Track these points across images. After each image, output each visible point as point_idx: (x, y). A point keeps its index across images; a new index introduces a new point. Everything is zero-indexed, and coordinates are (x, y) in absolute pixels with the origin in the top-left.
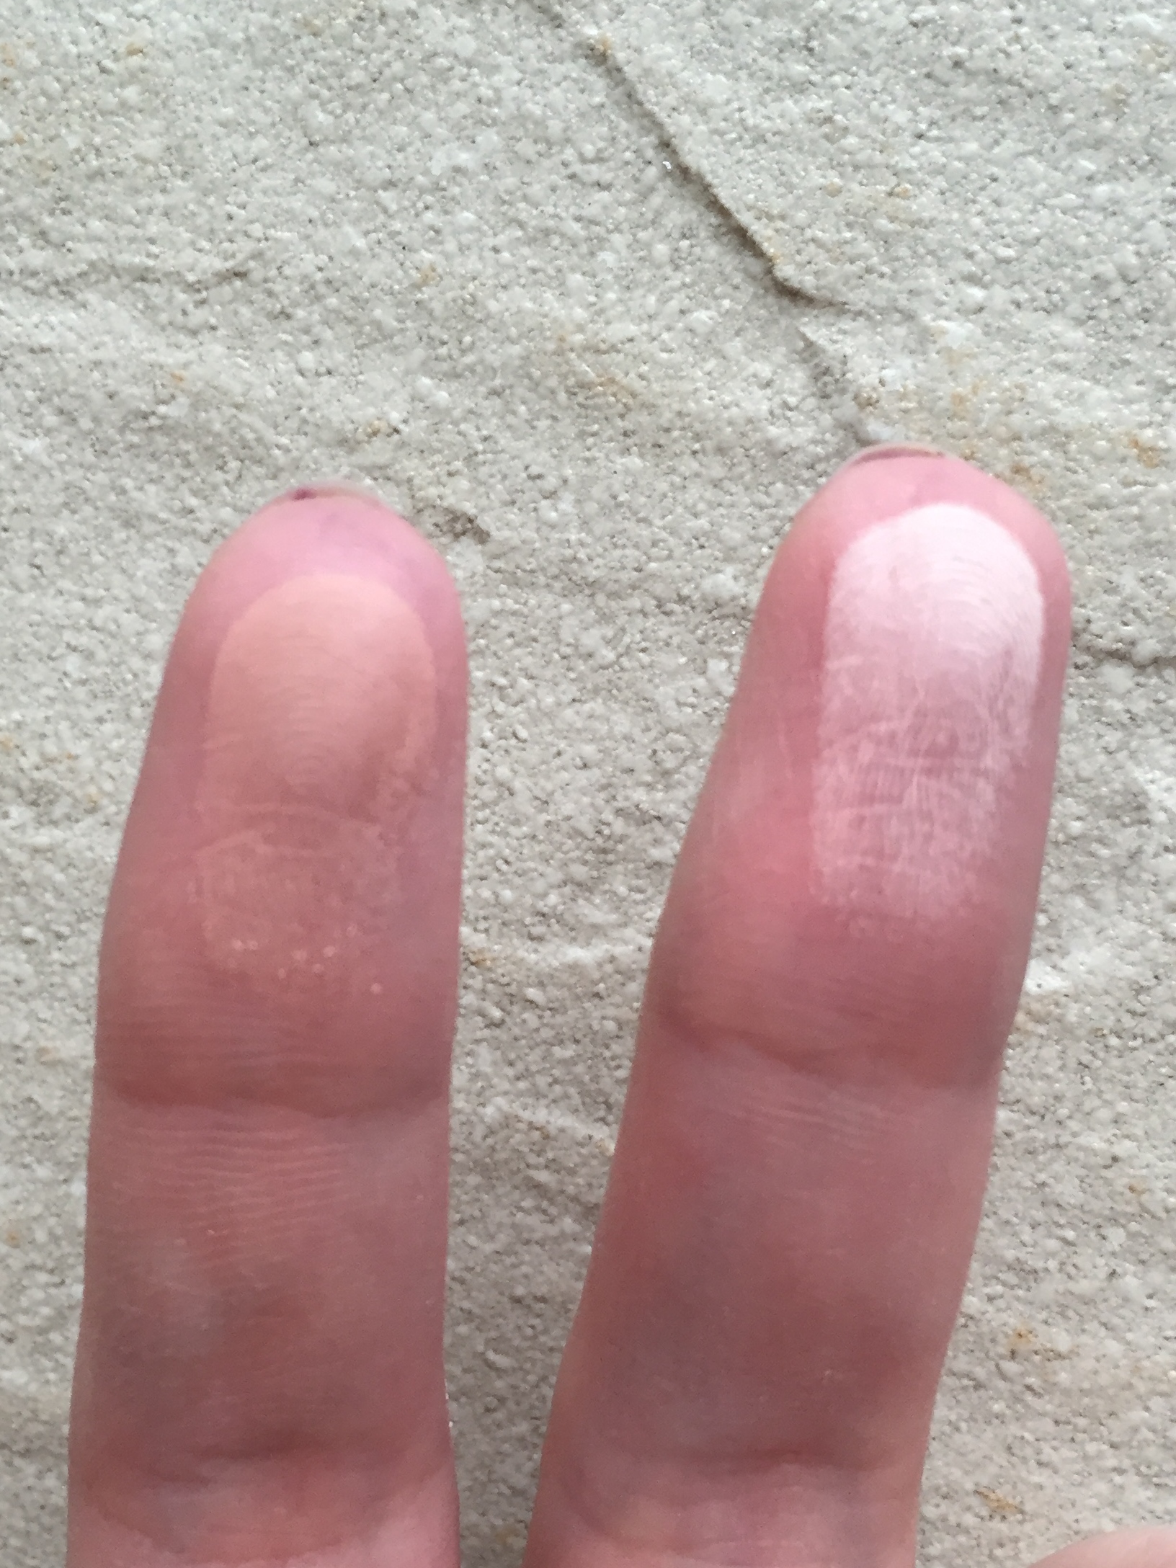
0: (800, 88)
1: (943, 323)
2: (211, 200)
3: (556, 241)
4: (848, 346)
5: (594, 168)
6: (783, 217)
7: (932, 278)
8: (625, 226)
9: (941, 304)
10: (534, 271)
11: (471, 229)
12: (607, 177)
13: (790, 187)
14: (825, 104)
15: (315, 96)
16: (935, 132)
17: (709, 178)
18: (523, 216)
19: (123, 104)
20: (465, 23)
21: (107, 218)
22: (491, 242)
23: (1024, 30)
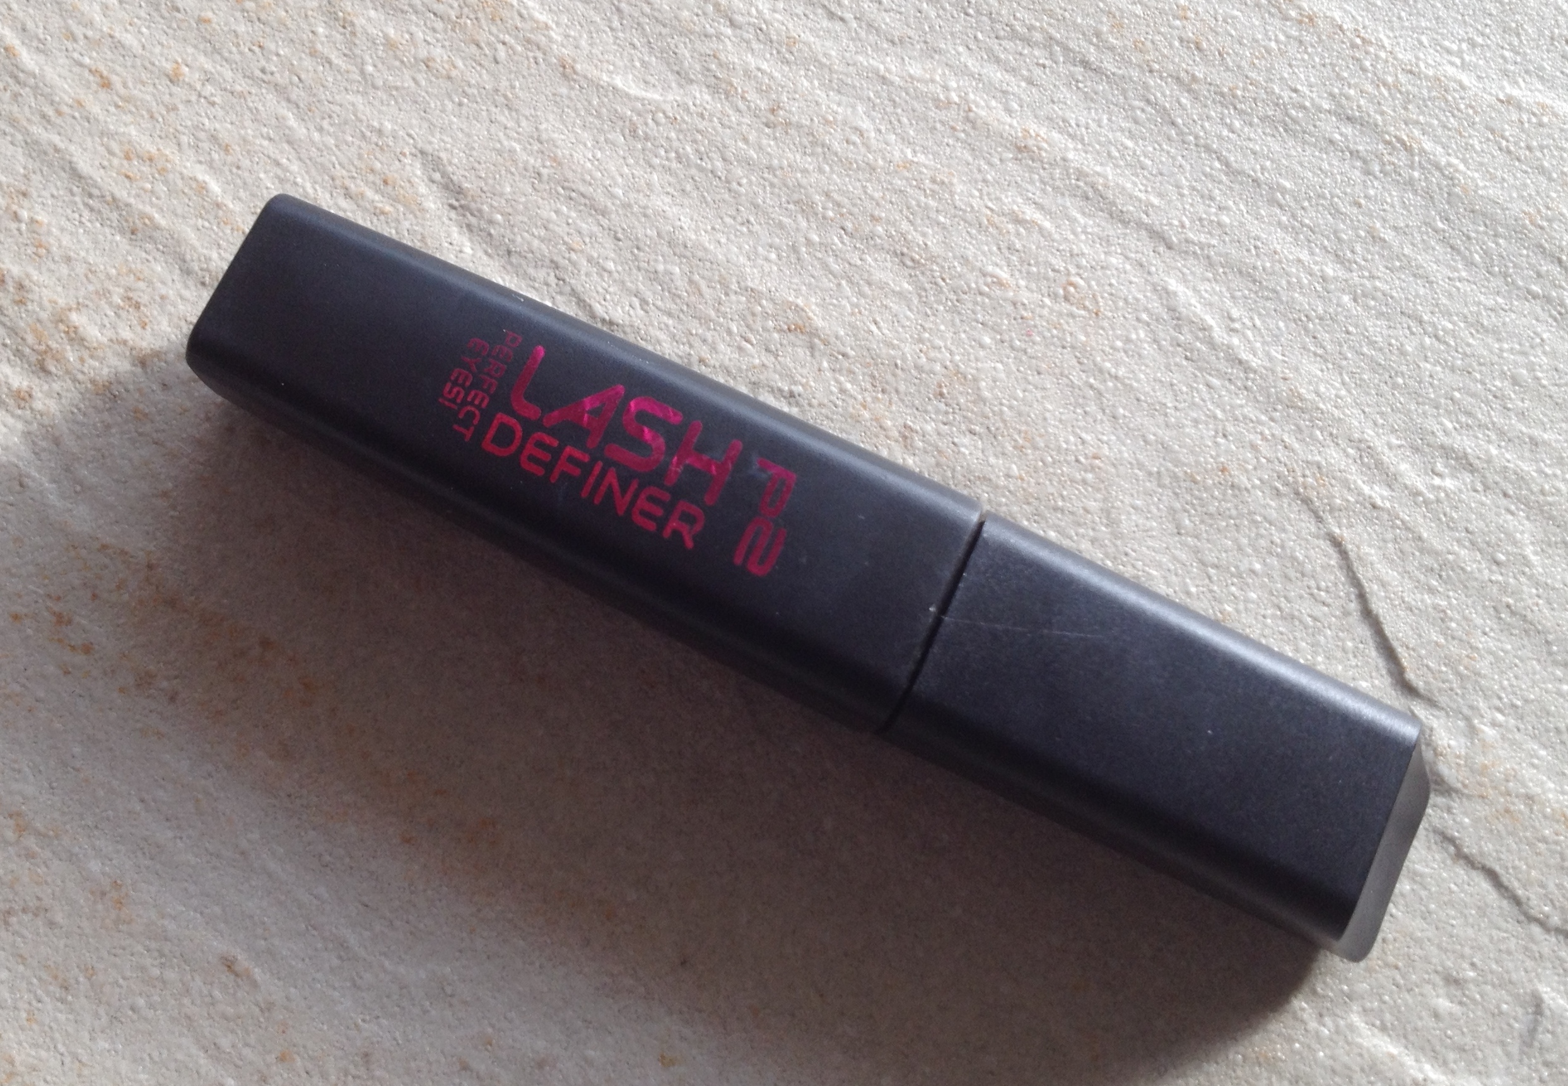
0: (1431, 591)
1: (1483, 727)
2: (1119, 542)
3: (1297, 623)
4: (1435, 724)
5: (1322, 593)
6: (1414, 650)
7: (1482, 704)
8: (1333, 627)
9: (1483, 717)
10: (1282, 634)
11: (1253, 602)
12: (1330, 601)
13: (1420, 636)
14: (1444, 603)
15: (1186, 511)
16: (1492, 634)
17: (1381, 619)
18: (1283, 605)
19: (1084, 482)
20: (1273, 503)
21: (1059, 532)
22: (1263, 612)
23: (1541, 602)
